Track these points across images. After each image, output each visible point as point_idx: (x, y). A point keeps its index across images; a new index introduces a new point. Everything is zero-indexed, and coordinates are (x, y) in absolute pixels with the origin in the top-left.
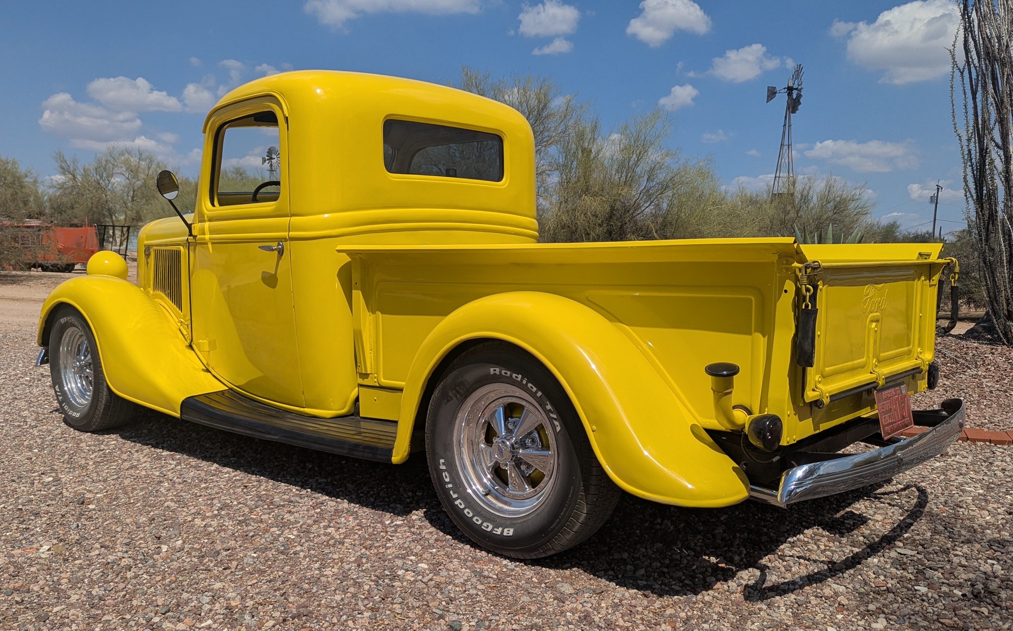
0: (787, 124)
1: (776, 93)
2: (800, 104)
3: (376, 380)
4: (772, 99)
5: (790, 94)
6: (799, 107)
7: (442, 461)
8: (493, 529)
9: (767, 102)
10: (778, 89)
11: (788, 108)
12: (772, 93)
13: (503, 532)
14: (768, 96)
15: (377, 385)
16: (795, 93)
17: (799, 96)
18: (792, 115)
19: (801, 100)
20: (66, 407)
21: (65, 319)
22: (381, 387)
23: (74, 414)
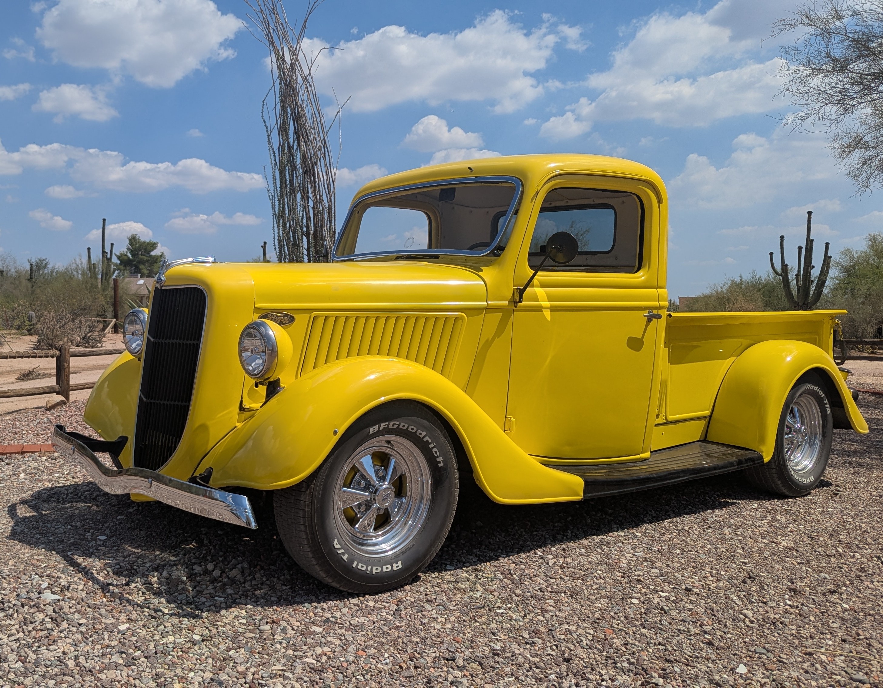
3: (664, 418)
15: (665, 421)
20: (362, 567)
21: (383, 426)
22: (668, 423)
23: (387, 568)
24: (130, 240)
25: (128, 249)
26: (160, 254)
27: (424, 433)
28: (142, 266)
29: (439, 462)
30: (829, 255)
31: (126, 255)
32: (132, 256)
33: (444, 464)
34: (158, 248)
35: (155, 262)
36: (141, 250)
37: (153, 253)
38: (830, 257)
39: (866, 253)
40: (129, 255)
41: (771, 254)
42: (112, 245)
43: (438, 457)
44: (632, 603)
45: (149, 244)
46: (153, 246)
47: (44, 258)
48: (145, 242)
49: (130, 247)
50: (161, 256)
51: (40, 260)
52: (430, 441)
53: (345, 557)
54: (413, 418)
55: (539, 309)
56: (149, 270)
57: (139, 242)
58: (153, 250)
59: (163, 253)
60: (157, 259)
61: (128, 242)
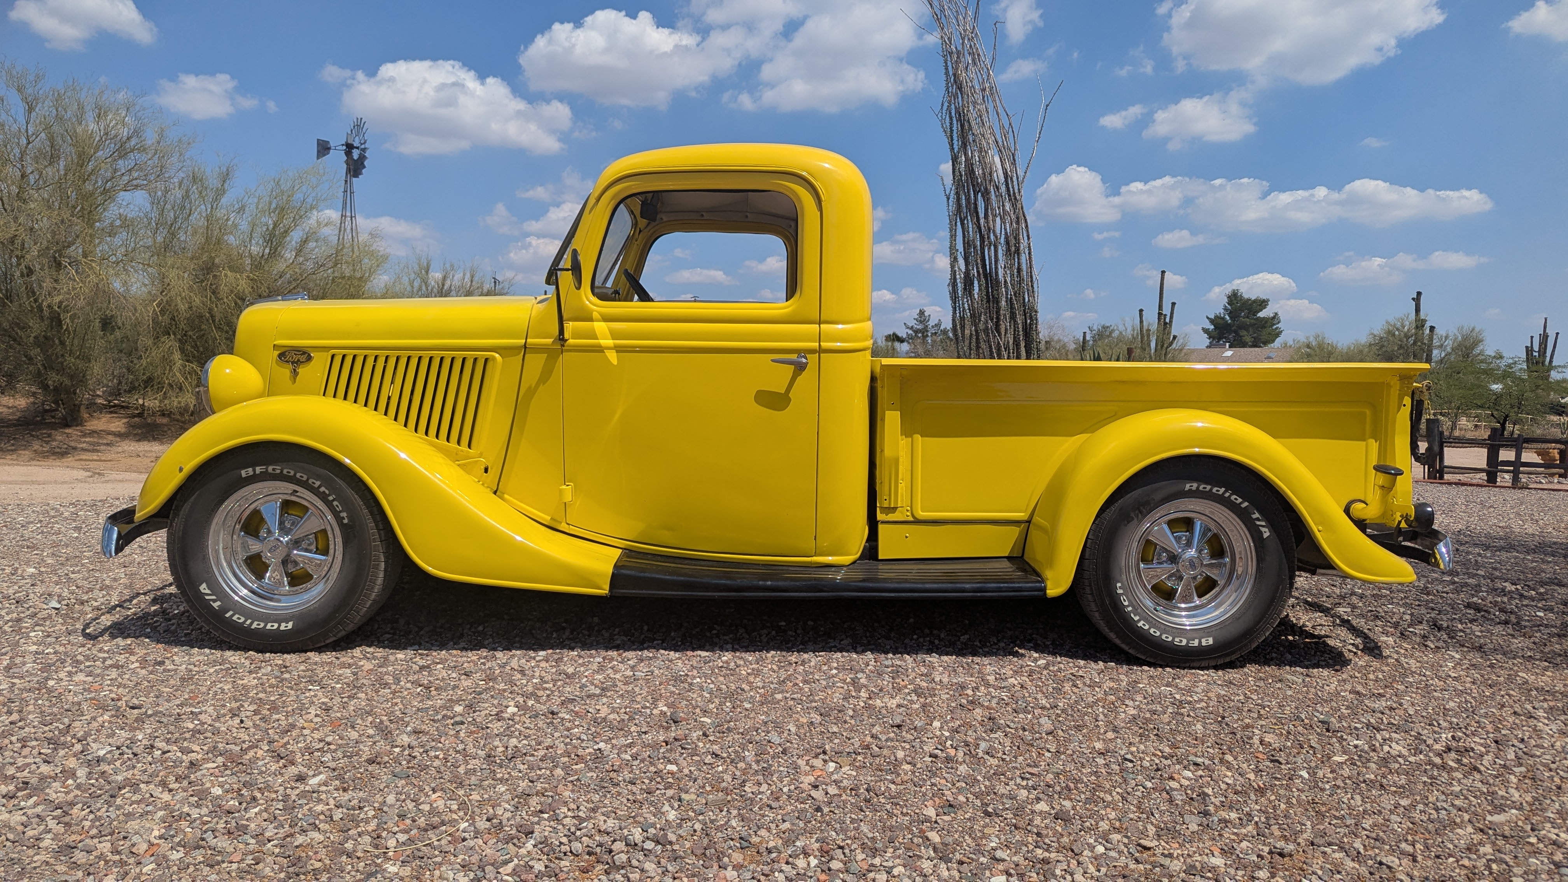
0: (348, 192)
1: (329, 149)
2: (364, 167)
3: (908, 514)
4: (324, 155)
5: (348, 153)
6: (363, 171)
7: (1119, 585)
8: (1188, 642)
9: (318, 158)
10: (332, 144)
11: (348, 170)
12: (324, 148)
13: (1200, 642)
14: (318, 152)
15: (911, 519)
16: (356, 154)
17: (362, 158)
18: (354, 179)
19: (365, 163)
20: (238, 618)
21: (258, 470)
22: (917, 522)
23: (272, 626)
24: (1229, 297)
26: (1272, 315)
27: (318, 483)
28: (1243, 333)
29: (343, 518)
31: (1223, 318)
32: (1231, 318)
33: (350, 520)
34: (1268, 307)
35: (1264, 327)
36: (1243, 311)
37: (1261, 315)
40: (1227, 317)
42: (1173, 304)
43: (340, 512)
45: (1255, 301)
46: (1262, 304)
47: (1108, 325)
48: (1250, 300)
49: (1229, 307)
50: (1274, 318)
51: (1103, 327)
52: (327, 492)
53: (216, 605)
54: (301, 464)
55: (600, 349)
56: (1254, 338)
57: (1241, 300)
58: (1261, 311)
59: (1276, 314)
60: (1266, 322)
61: (1226, 301)
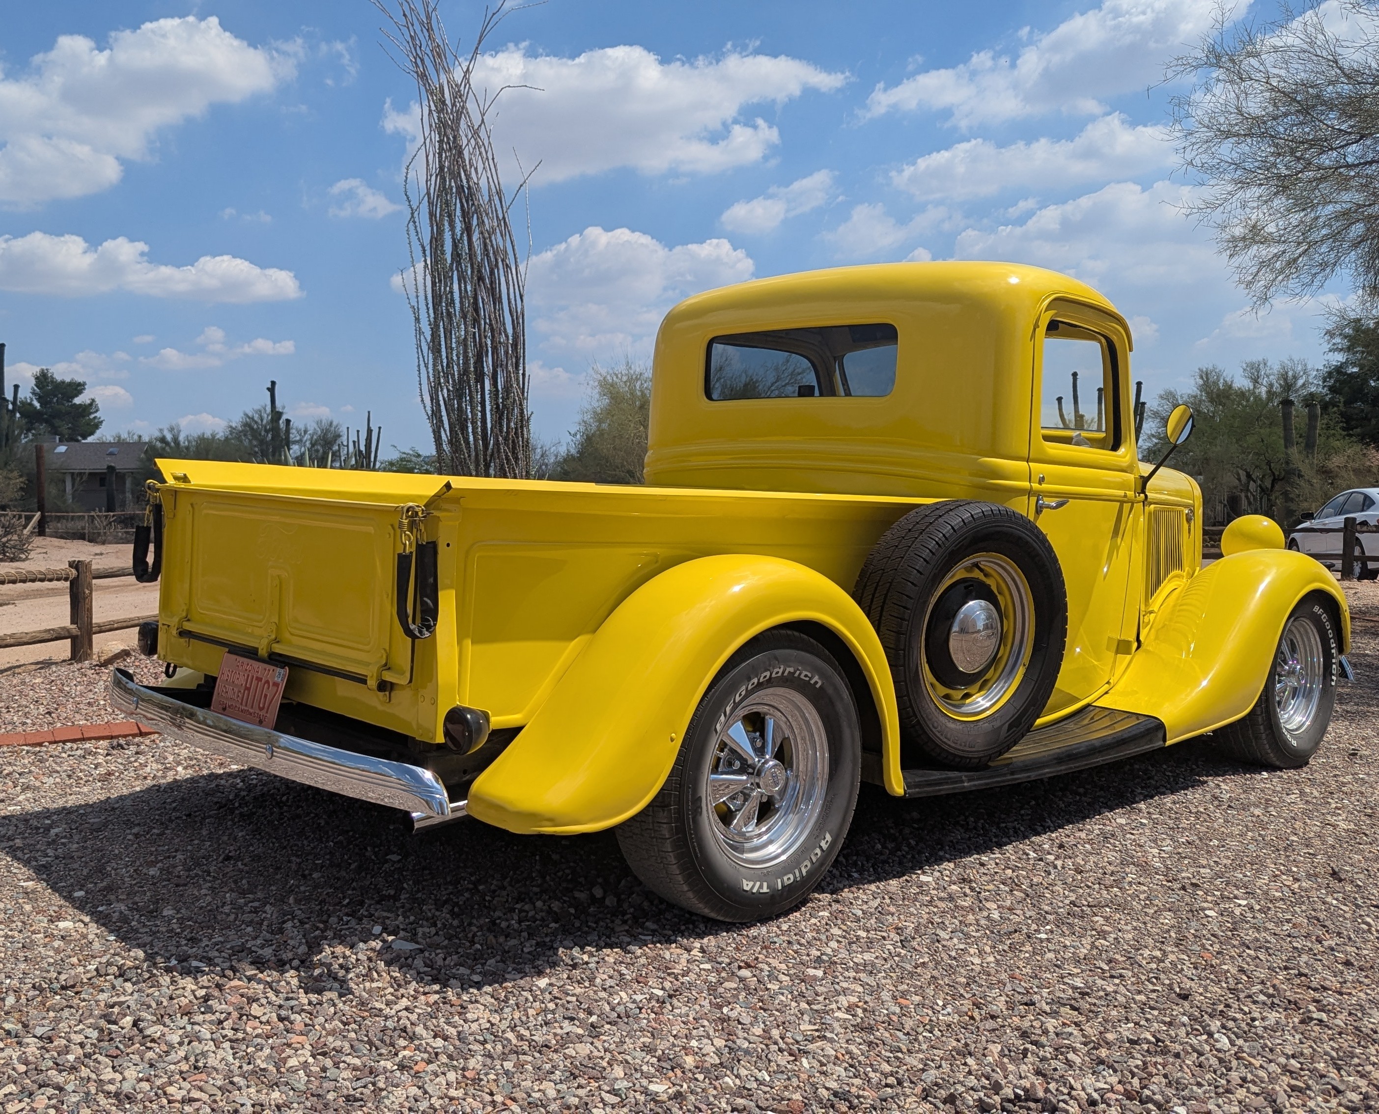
24: (37, 378)
25: (34, 393)
26: (88, 402)
28: (57, 422)
30: (1142, 400)
31: (31, 404)
32: (41, 406)
35: (82, 415)
36: (55, 396)
37: (77, 401)
38: (1144, 404)
39: (1195, 397)
40: (37, 404)
41: (1060, 399)
42: (16, 387)
44: (1207, 916)
45: (69, 385)
48: (63, 382)
49: (38, 390)
50: (91, 405)
56: (72, 430)
57: (52, 382)
58: (77, 396)
59: (93, 400)
60: (84, 409)
61: (33, 382)
